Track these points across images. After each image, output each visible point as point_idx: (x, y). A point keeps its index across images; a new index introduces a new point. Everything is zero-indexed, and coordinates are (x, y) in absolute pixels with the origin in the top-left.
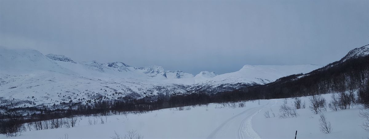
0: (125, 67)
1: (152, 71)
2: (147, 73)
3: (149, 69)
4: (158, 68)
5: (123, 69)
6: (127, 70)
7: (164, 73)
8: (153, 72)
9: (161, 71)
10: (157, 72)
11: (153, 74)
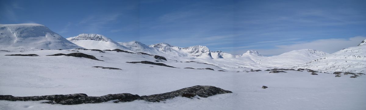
0: (168, 47)
1: (197, 50)
2: (192, 52)
3: (194, 49)
4: (203, 48)
5: (167, 49)
6: (171, 50)
7: (209, 53)
8: (197, 52)
9: (205, 51)
10: (202, 51)
11: (197, 54)
